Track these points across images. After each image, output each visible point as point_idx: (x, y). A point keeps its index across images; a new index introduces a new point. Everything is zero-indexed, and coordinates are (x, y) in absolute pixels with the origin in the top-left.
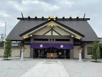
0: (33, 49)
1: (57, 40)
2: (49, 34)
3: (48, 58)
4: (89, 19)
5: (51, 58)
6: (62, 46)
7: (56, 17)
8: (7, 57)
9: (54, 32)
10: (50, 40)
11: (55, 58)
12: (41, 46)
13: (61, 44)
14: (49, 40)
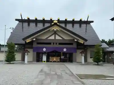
0: (36, 53)
1: (60, 44)
2: (52, 37)
3: (51, 62)
4: (93, 22)
5: (54, 62)
6: (65, 50)
7: (58, 19)
9: (56, 35)
11: (58, 62)
12: (44, 50)
13: (64, 48)
14: (52, 44)
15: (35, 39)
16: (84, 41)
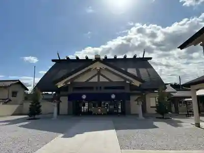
1: (106, 88)
3: (95, 114)
5: (98, 115)
8: (35, 114)
9: (101, 77)
10: (97, 88)
11: (104, 114)
13: (112, 94)
15: (69, 83)
16: (140, 83)
